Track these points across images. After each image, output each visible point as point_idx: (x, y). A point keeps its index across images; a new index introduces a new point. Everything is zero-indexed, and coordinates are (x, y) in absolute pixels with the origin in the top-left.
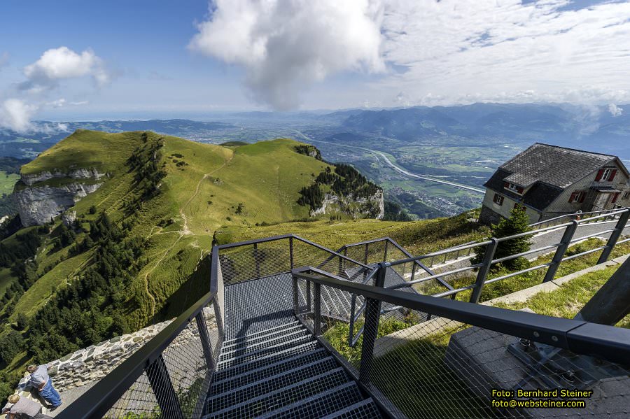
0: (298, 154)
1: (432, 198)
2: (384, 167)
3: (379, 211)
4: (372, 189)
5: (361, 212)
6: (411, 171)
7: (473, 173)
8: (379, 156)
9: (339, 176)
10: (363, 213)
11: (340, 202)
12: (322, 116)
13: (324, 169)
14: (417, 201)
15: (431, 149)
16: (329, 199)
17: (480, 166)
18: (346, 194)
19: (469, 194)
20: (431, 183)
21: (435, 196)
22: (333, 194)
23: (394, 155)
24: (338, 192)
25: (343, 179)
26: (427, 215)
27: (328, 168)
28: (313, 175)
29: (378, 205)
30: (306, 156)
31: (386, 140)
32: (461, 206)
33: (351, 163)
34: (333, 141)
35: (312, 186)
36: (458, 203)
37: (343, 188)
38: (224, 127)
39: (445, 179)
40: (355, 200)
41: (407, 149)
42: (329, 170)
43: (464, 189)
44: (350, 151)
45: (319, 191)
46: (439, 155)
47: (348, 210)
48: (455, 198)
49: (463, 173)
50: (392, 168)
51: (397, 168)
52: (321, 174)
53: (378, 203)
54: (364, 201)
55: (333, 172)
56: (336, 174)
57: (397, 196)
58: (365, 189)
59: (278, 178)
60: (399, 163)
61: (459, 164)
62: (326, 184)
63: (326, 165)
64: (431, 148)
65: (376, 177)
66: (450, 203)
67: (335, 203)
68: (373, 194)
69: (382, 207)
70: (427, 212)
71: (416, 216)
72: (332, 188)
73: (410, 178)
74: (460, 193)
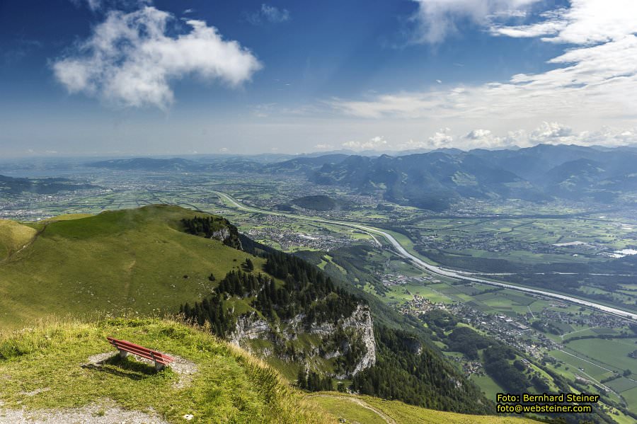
0: (186, 235)
1: (488, 318)
2: (392, 259)
3: (362, 350)
4: (346, 303)
5: (322, 354)
6: (443, 263)
7: (555, 267)
8: (381, 238)
9: (270, 277)
10: (328, 357)
11: (273, 335)
12: (269, 166)
13: (238, 264)
14: (460, 325)
15: (476, 224)
16: (246, 328)
17: (564, 253)
18: (287, 315)
19: (554, 306)
20: (483, 288)
21: (493, 312)
22: (256, 318)
23: (408, 235)
24: (267, 314)
25: (279, 284)
26: (480, 352)
27: (248, 262)
28: (212, 278)
29: (360, 339)
30: (202, 239)
31: (391, 208)
32: (542, 330)
33: (328, 254)
34: (293, 211)
35: (205, 302)
36: (536, 326)
37: (280, 304)
38: (72, 188)
39: (507, 279)
40: (308, 329)
41: (434, 224)
42: (249, 266)
43: (544, 298)
44: (325, 230)
45: (221, 312)
46: (491, 235)
47: (291, 352)
48: (529, 315)
49: (539, 267)
50: (407, 261)
51: (417, 260)
52: (230, 275)
53: (361, 334)
54: (327, 329)
55: (257, 271)
56: (264, 274)
57: (421, 316)
58: (330, 304)
59: (127, 285)
60: (419, 251)
61: (527, 249)
62: (241, 295)
63: (244, 256)
64: (475, 221)
65: (378, 278)
66: (522, 326)
67: (261, 337)
68: (348, 315)
69: (370, 342)
70: (480, 346)
71: (460, 355)
72: (253, 304)
73: (444, 279)
74: (538, 306)
